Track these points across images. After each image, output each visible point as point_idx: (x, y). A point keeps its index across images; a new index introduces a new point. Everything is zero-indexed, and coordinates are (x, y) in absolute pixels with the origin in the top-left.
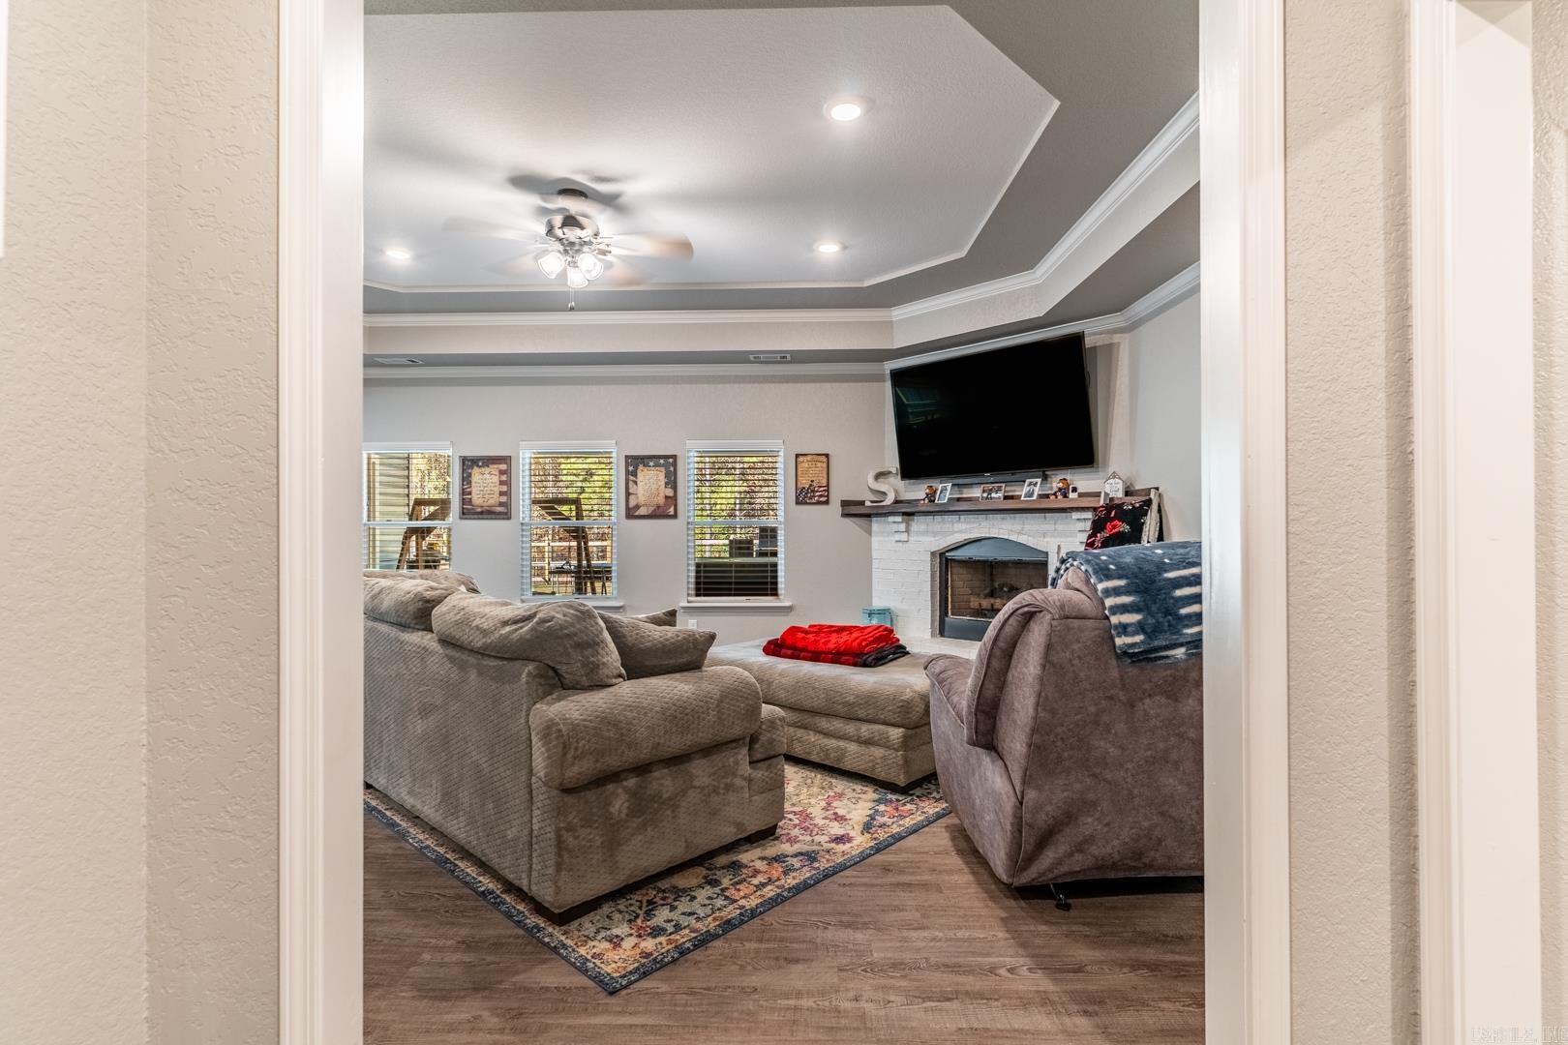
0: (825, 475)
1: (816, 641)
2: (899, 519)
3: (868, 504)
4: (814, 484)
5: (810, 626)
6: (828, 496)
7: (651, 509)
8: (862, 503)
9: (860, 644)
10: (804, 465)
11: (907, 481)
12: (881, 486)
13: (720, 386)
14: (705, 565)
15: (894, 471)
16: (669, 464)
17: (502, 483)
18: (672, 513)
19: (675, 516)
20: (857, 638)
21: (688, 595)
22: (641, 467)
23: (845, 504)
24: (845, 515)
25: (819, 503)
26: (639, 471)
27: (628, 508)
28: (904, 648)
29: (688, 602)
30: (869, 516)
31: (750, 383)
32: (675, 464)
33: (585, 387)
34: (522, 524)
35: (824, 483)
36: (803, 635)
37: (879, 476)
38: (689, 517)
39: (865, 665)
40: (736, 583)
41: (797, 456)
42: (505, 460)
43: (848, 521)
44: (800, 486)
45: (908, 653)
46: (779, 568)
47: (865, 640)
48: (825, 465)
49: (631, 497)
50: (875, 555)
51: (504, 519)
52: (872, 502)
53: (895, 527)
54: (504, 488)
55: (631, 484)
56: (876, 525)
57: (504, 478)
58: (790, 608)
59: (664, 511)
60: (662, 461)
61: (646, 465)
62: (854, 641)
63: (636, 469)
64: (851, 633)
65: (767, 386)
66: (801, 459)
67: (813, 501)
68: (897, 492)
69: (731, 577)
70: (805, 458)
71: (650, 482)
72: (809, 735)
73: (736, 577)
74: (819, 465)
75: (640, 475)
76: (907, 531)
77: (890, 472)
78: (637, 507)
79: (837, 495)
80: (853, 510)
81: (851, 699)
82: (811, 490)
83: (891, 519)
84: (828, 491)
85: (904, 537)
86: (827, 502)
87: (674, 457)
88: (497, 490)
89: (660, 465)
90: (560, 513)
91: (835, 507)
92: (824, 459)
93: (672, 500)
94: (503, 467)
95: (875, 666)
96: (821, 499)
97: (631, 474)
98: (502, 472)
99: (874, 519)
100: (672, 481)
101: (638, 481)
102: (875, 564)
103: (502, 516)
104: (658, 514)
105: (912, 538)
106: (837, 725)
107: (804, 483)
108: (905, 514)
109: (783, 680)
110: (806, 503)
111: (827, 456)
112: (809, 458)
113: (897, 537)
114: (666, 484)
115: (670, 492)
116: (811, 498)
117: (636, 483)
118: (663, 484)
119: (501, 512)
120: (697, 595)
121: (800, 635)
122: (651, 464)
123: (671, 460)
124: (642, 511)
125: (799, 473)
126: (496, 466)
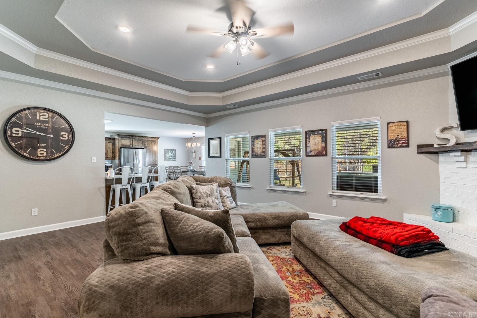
0: (406, 132)
1: (369, 229)
2: (459, 154)
3: (435, 146)
4: (399, 137)
5: (372, 218)
6: (408, 143)
7: (316, 152)
8: (432, 146)
9: (396, 239)
10: (393, 127)
11: (466, 131)
12: (446, 135)
13: (347, 96)
14: (340, 177)
15: (455, 126)
16: (323, 133)
17: (263, 145)
18: (325, 154)
19: (326, 155)
20: (396, 233)
21: (333, 189)
22: (312, 135)
23: (419, 146)
24: (419, 153)
25: (402, 147)
26: (311, 137)
27: (306, 152)
28: (444, 245)
29: (333, 192)
30: (437, 153)
31: (362, 91)
32: (326, 133)
33: (290, 106)
34: (270, 159)
35: (406, 136)
36: (362, 223)
37: (443, 130)
38: (332, 155)
39: (399, 254)
40: (356, 185)
41: (388, 124)
42: (264, 136)
43: (422, 156)
44: (390, 138)
45: (446, 249)
46: (379, 179)
47: (402, 236)
48: (406, 127)
49: (308, 148)
50: (441, 175)
51: (264, 157)
52: (439, 145)
53: (456, 159)
54: (264, 146)
55: (308, 142)
56: (442, 158)
57: (264, 143)
58: (385, 200)
59: (322, 153)
60: (320, 132)
61: (314, 134)
62: (392, 235)
63: (310, 136)
64: (394, 228)
65: (370, 92)
66: (391, 125)
67: (398, 146)
68: (457, 138)
69: (352, 183)
70: (393, 124)
71: (316, 142)
72: (347, 295)
73: (356, 183)
74: (402, 127)
75: (312, 138)
76: (466, 161)
77: (453, 127)
78: (311, 151)
79: (414, 142)
80: (424, 149)
81: (372, 284)
82: (397, 140)
83: (452, 154)
84: (408, 140)
85: (464, 165)
86: (407, 146)
87: (326, 130)
88: (262, 147)
89: (319, 134)
90: (288, 155)
91: (413, 148)
92: (406, 124)
93: (325, 148)
94: (264, 139)
95: (408, 257)
96: (404, 145)
97: (307, 138)
98: (263, 141)
99: (440, 155)
100: (325, 140)
101: (311, 141)
102: (441, 180)
103: (264, 156)
104: (319, 154)
105: (469, 166)
106: (363, 298)
107: (393, 137)
108: (462, 151)
109: (334, 253)
110: (394, 147)
111: (407, 122)
112: (396, 124)
113: (458, 165)
114: (322, 142)
115: (324, 145)
116: (397, 144)
117: (310, 142)
118: (320, 142)
119: (264, 155)
120: (338, 190)
121: (361, 223)
122: (316, 133)
123: (324, 131)
124: (312, 153)
125: (390, 132)
126: (262, 139)
